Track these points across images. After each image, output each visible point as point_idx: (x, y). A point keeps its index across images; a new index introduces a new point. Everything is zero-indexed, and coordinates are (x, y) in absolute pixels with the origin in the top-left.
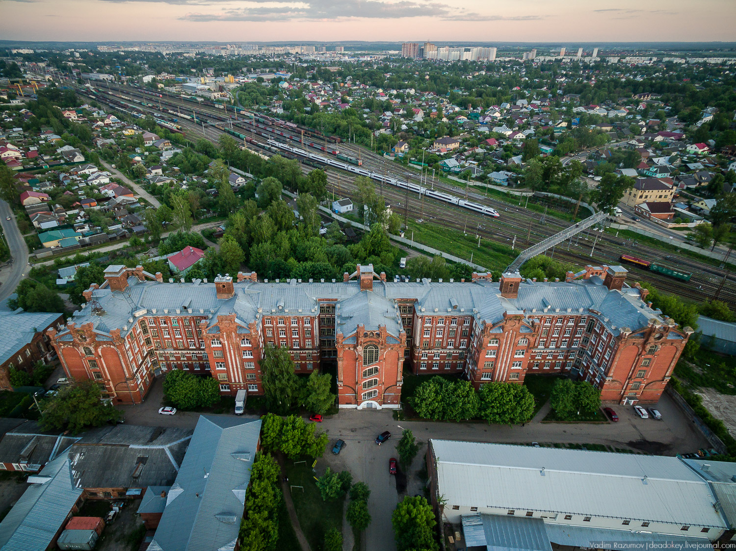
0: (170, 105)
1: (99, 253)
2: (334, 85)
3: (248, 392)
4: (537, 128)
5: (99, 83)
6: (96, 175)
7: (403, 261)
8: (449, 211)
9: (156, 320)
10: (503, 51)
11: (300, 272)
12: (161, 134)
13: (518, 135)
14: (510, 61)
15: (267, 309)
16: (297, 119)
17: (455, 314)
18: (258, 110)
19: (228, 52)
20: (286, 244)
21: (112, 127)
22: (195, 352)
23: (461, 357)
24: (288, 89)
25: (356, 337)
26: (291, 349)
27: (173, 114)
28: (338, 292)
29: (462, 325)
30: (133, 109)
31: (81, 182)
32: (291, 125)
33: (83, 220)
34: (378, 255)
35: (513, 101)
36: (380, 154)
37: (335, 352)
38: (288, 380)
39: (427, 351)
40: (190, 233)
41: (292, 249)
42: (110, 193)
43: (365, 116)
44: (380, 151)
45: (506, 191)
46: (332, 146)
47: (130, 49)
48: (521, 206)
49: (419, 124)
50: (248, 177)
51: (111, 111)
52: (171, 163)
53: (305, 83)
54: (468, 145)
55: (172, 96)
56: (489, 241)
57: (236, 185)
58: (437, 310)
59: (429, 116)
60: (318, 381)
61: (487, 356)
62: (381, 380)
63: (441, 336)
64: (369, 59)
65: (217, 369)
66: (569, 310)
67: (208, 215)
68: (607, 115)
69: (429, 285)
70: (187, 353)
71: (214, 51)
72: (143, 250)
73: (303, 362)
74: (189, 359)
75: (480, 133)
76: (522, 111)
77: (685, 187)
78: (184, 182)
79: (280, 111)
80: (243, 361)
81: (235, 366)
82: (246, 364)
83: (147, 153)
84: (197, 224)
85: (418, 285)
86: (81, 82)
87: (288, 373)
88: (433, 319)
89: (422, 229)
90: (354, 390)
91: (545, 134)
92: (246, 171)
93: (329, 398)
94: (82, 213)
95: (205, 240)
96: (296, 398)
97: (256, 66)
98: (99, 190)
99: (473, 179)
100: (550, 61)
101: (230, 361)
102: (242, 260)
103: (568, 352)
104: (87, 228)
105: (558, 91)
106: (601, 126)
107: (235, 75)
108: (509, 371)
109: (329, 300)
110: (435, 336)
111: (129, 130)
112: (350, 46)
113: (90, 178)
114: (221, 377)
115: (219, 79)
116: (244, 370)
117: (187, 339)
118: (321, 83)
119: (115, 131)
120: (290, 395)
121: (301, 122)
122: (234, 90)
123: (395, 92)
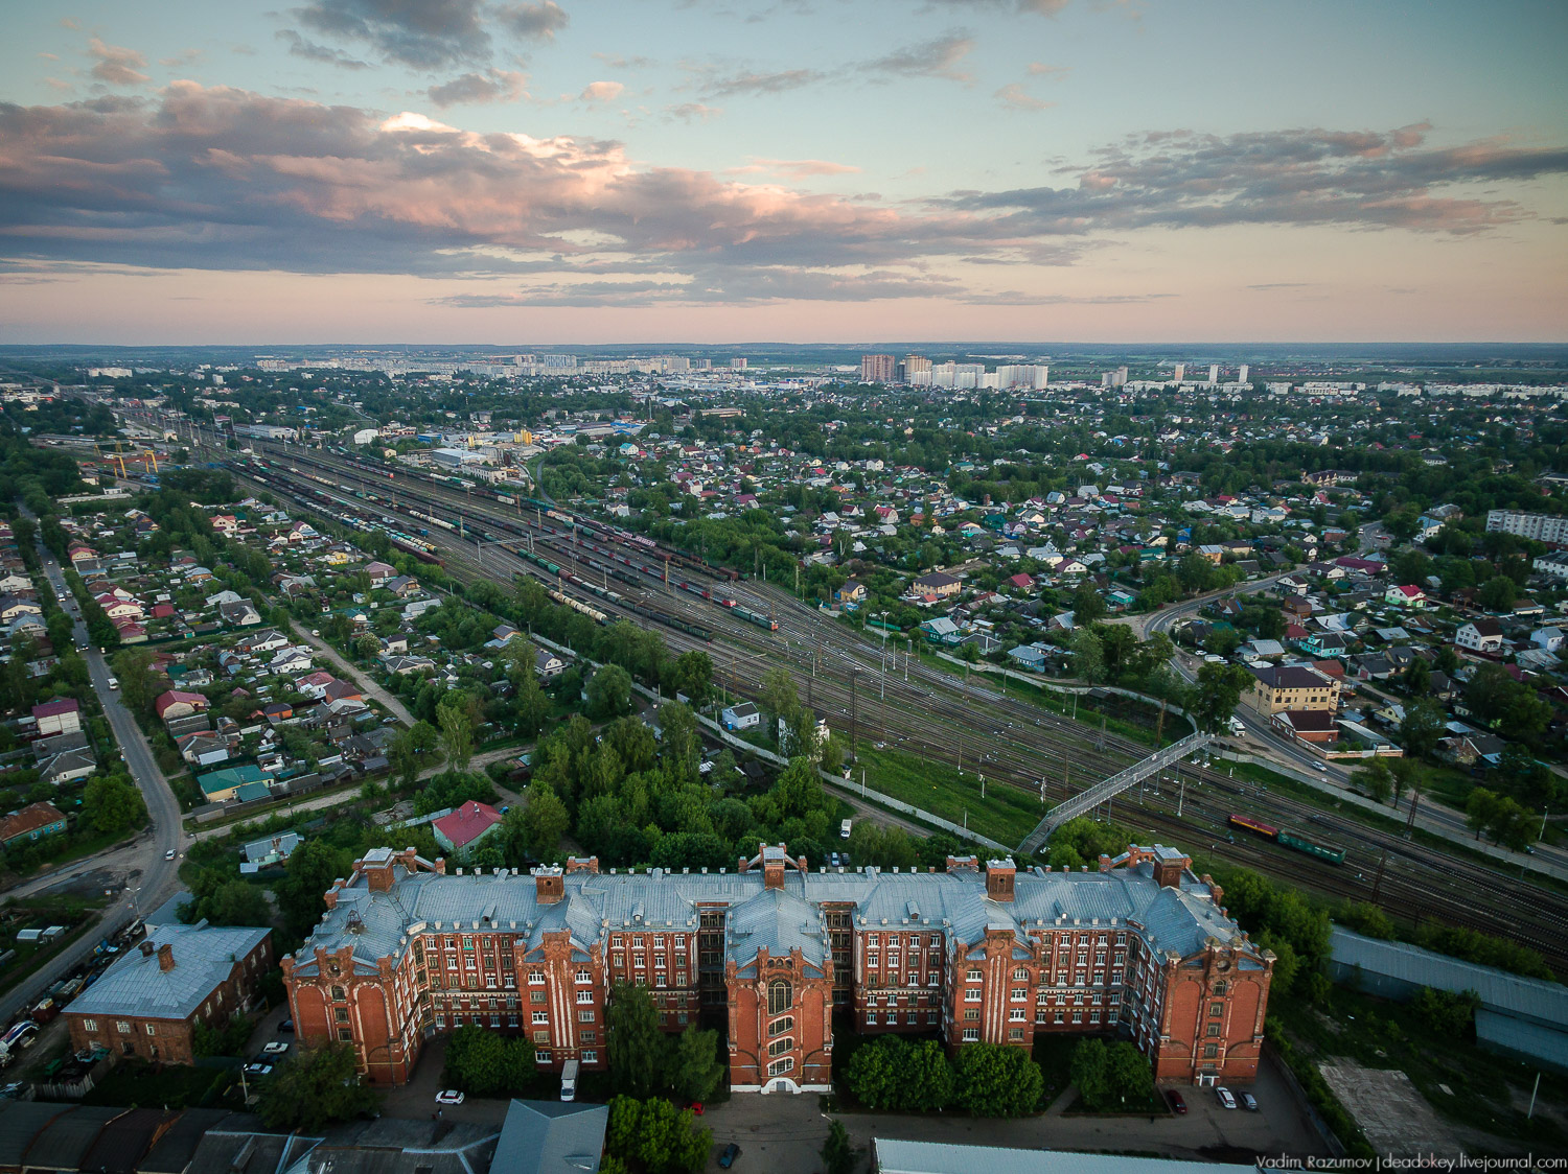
0: (411, 496)
1: (308, 813)
2: (727, 452)
3: (581, 1065)
4: (1111, 547)
5: (268, 445)
6: (286, 653)
7: (846, 826)
8: (934, 726)
9: (438, 941)
10: (1066, 364)
11: (667, 851)
12: (402, 564)
13: (1072, 566)
14: (1074, 392)
15: (616, 919)
16: (656, 529)
17: (914, 928)
18: (581, 509)
19: (518, 371)
20: (641, 798)
21: (304, 547)
22: (495, 994)
23: (933, 1001)
24: (636, 459)
25: (757, 966)
26: (654, 989)
27: (418, 518)
28: (729, 892)
29: (928, 947)
30: (341, 507)
31: (258, 668)
32: (645, 541)
33: (272, 746)
34: (801, 815)
35: (1070, 486)
36: (812, 605)
37: (725, 995)
38: (649, 1039)
39: (875, 992)
40: (469, 771)
41: (650, 806)
42: (318, 690)
43: (786, 520)
44: (812, 600)
45: (1039, 684)
46: (723, 588)
47: (322, 365)
48: (1067, 714)
49: (888, 542)
50: (566, 655)
51: (300, 511)
52: (424, 625)
53: (672, 445)
54: (979, 586)
55: (414, 475)
56: (1001, 785)
57: (545, 675)
58: (885, 921)
59: (908, 520)
60: (698, 1042)
61: (966, 1000)
62: (797, 1041)
63: (897, 966)
64: (797, 386)
65: (534, 1022)
66: (1095, 922)
67: (498, 735)
68: (1250, 519)
69: (875, 877)
70: (483, 997)
71: (489, 368)
72: (384, 806)
73: (672, 1012)
74: (484, 1006)
75: (1003, 560)
76: (1087, 509)
77: (1369, 677)
78: (450, 666)
79: (623, 511)
80: (576, 1008)
81: (563, 1018)
82: (581, 1014)
83: (374, 605)
84: (477, 753)
85: (858, 878)
86: (233, 445)
87: (648, 1028)
88: (881, 937)
89: (884, 761)
90: (755, 1059)
91: (1124, 563)
92: (562, 642)
93: (713, 1070)
94: (270, 733)
95: (494, 785)
96: (662, 1071)
97: (572, 405)
98: (293, 684)
99: (983, 658)
100: (1154, 391)
101: (555, 1009)
102: (564, 828)
103: (1107, 992)
104: (279, 764)
105: (1160, 464)
106: (1232, 547)
107: (533, 426)
108: (1007, 1026)
109: (714, 904)
110: (886, 965)
111: (338, 555)
112: (761, 355)
113: (275, 660)
114: (540, 1037)
115: (503, 436)
116: (577, 1025)
117: (484, 972)
118: (701, 444)
119: (311, 556)
120: (651, 1067)
121: (664, 536)
122: (532, 463)
123: (844, 467)
